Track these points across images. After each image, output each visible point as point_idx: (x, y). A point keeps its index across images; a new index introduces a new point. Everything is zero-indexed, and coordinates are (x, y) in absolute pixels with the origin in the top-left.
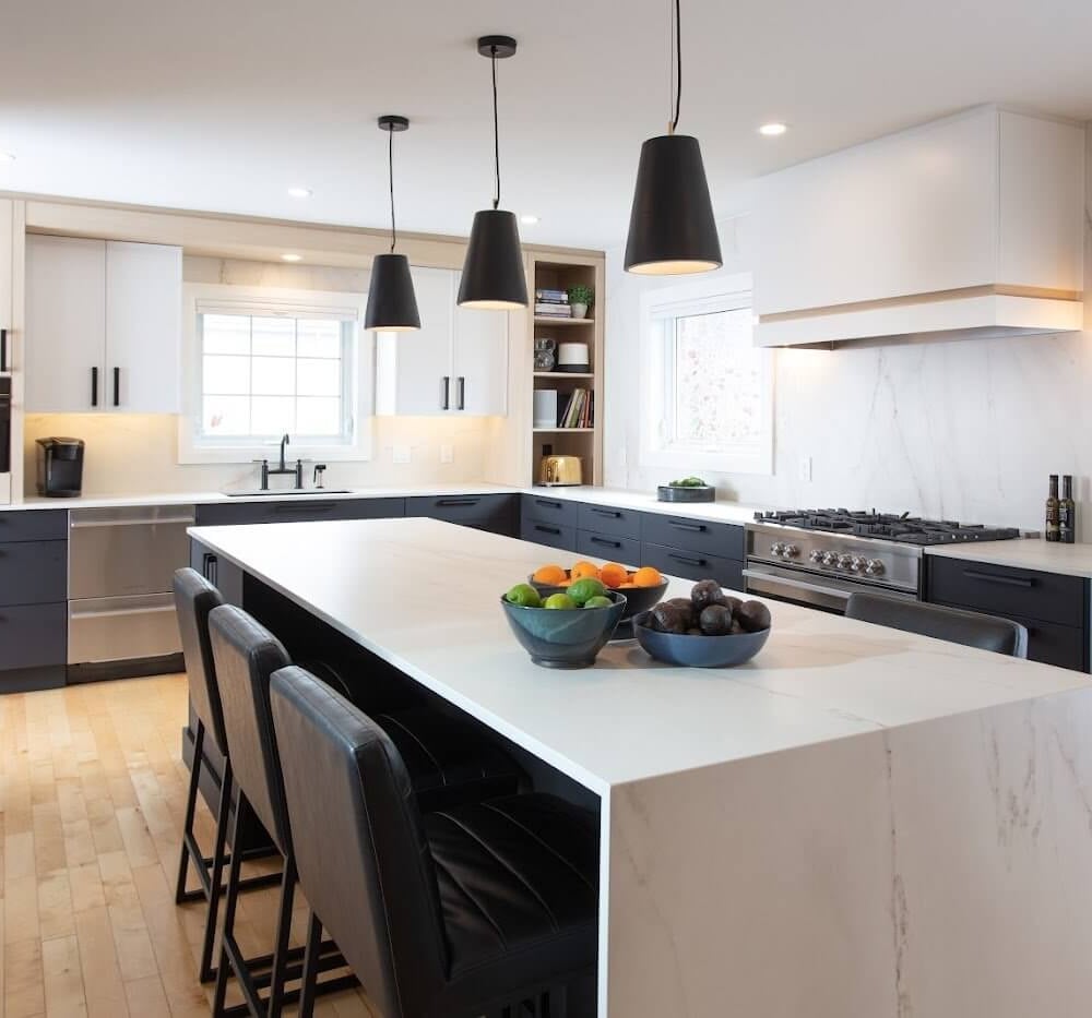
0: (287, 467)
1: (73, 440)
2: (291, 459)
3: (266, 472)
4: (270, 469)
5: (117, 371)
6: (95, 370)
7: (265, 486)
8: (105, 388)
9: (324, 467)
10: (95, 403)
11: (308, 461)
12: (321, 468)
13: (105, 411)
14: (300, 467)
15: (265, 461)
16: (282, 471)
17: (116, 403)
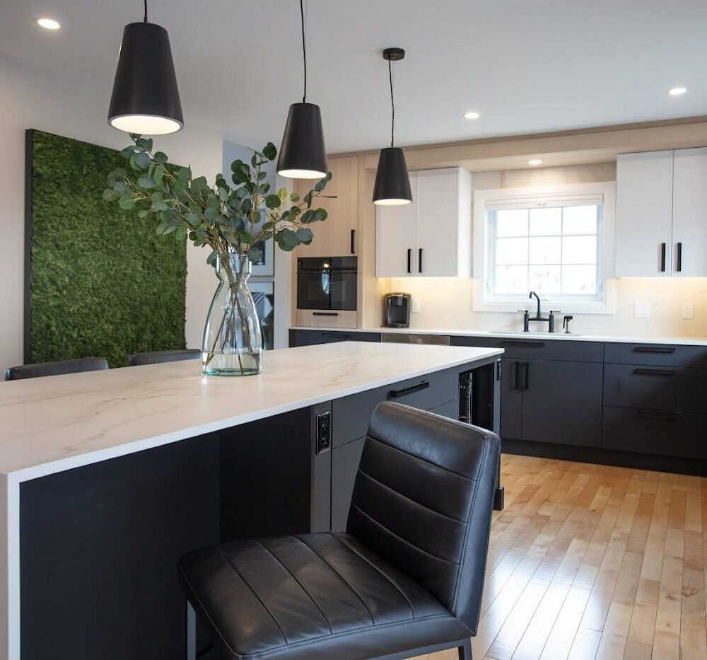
0: (542, 317)
1: (400, 294)
2: (545, 311)
3: (527, 319)
4: (530, 317)
5: (421, 250)
6: (409, 251)
7: (526, 329)
8: (414, 262)
9: (571, 318)
10: (409, 271)
11: (558, 312)
12: (568, 318)
13: (415, 276)
14: (551, 317)
15: (527, 311)
16: (538, 319)
17: (420, 271)
